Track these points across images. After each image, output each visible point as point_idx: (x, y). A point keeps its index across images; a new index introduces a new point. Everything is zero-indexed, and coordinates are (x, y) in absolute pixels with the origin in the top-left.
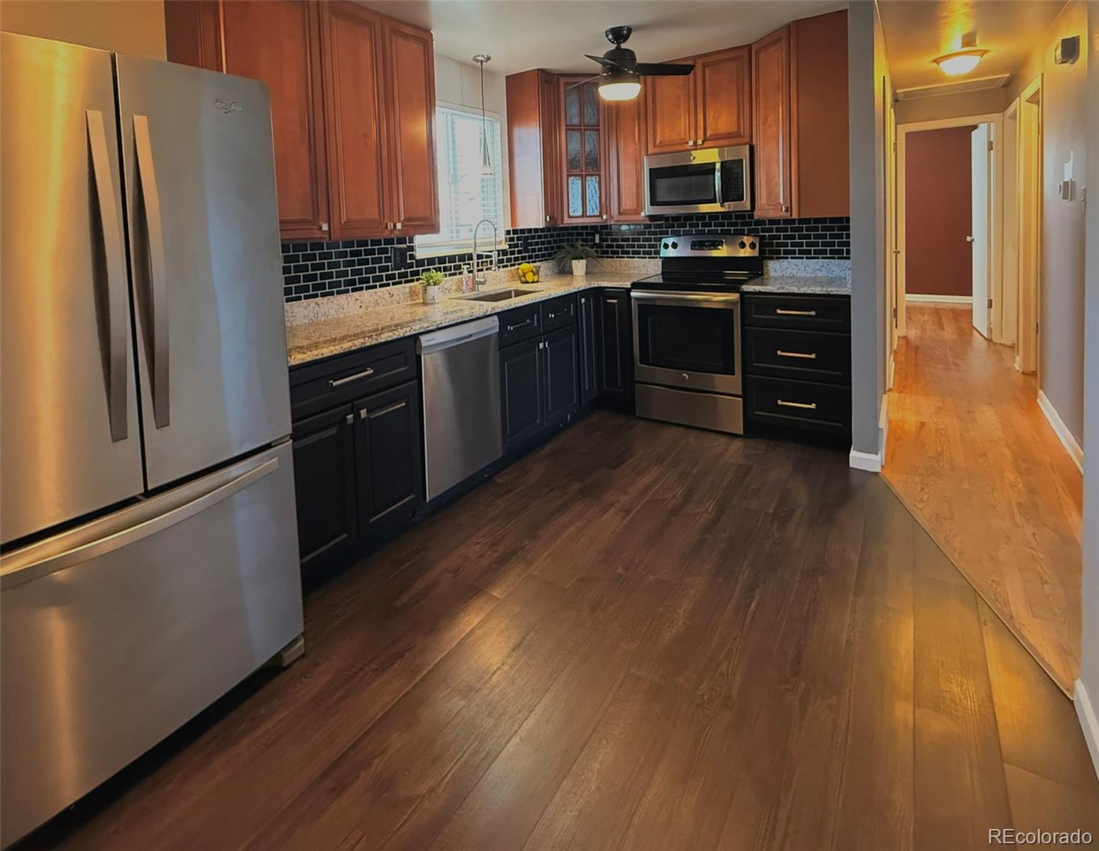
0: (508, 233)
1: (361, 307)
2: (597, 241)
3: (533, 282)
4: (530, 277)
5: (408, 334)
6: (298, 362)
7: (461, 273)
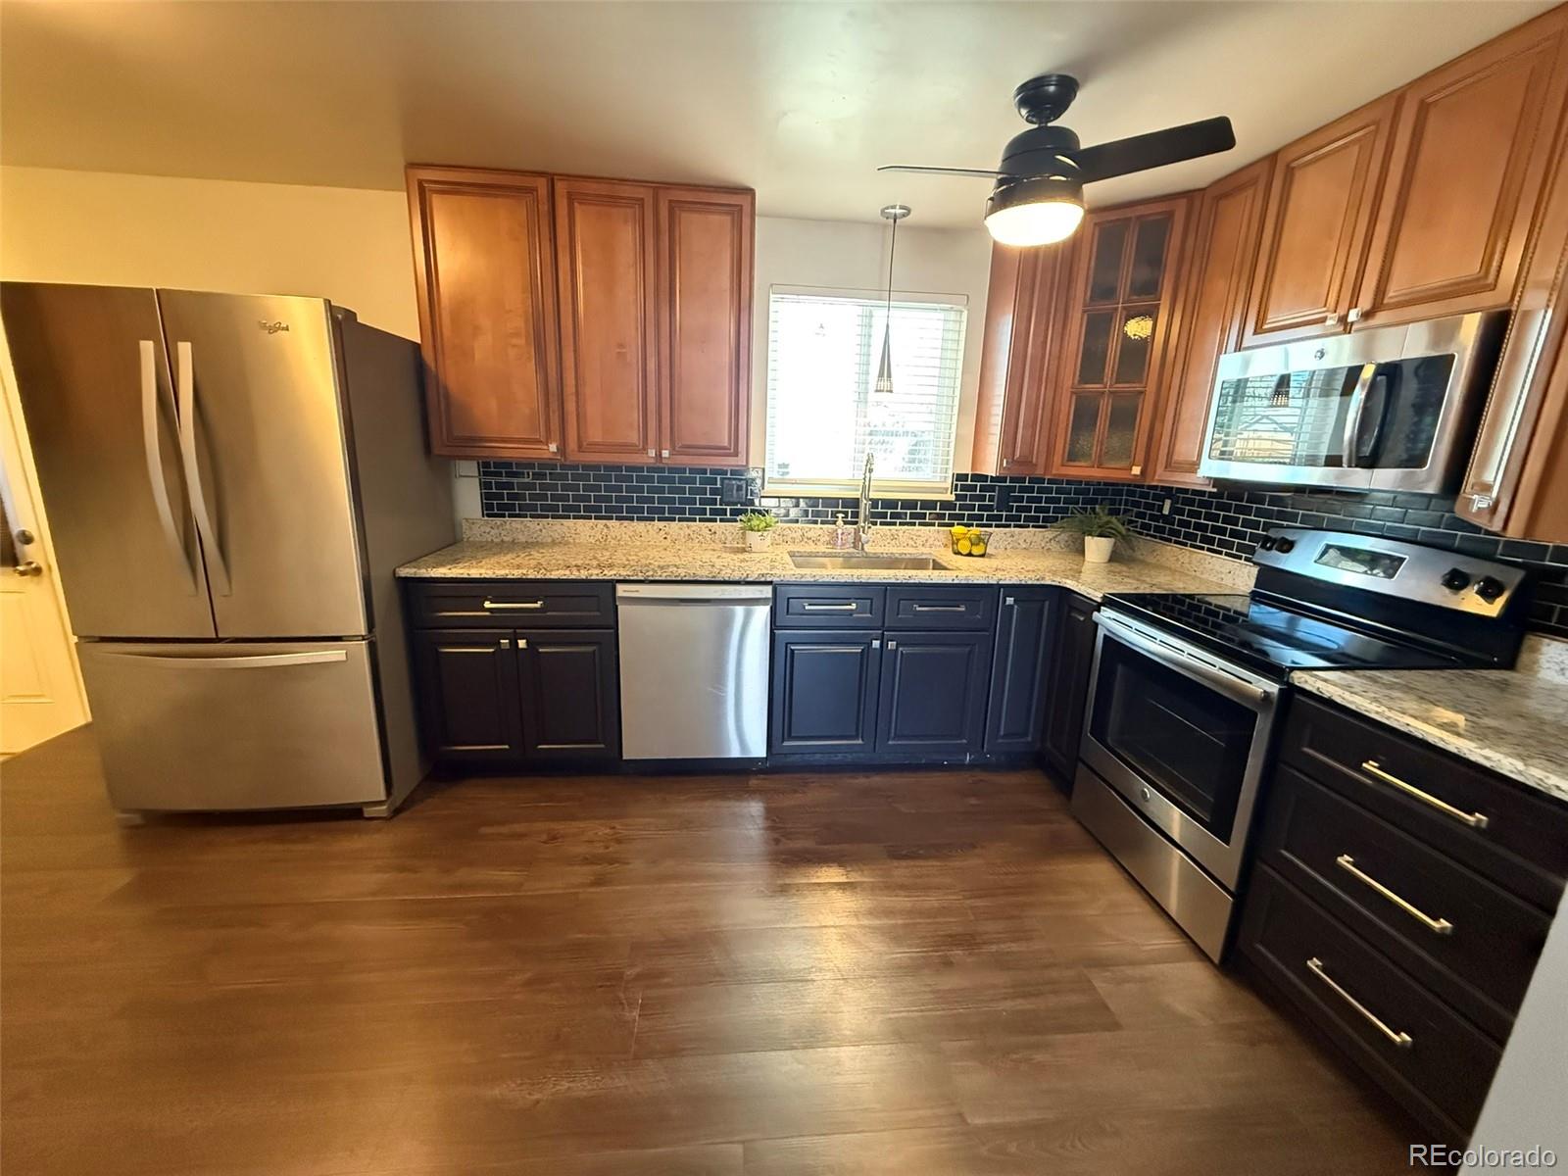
0: (961, 477)
1: (665, 538)
2: (1166, 512)
3: (970, 555)
4: (964, 547)
5: (594, 577)
6: (439, 576)
7: (834, 523)
